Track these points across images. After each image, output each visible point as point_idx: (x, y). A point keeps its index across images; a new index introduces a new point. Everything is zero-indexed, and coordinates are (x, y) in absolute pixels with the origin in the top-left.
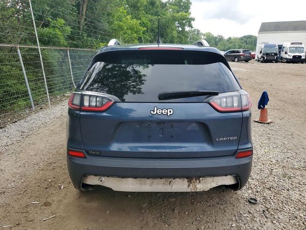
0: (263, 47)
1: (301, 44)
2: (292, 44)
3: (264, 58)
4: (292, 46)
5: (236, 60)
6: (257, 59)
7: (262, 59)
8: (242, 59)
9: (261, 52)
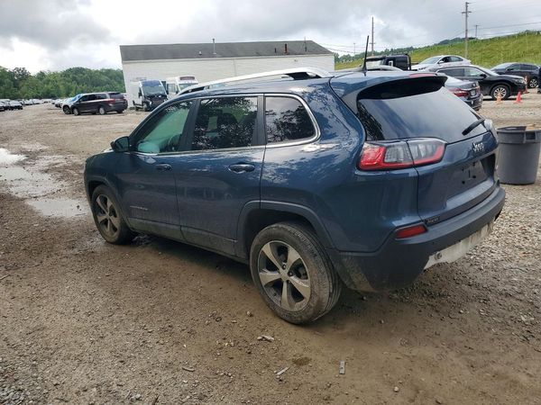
0: (141, 85)
1: (193, 78)
2: (181, 79)
3: (148, 103)
4: (183, 82)
5: (102, 110)
6: (133, 106)
7: (145, 106)
8: (113, 108)
9: (140, 94)
